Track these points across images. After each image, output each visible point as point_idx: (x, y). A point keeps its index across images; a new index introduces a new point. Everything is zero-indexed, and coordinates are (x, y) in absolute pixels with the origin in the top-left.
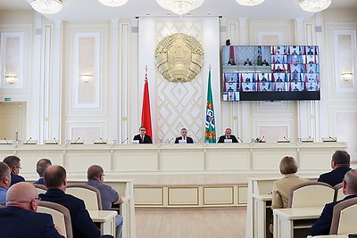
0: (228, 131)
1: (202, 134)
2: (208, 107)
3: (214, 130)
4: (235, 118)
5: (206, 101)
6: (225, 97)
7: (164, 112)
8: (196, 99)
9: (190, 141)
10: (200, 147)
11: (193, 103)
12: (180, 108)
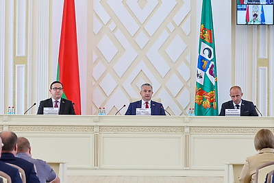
0: (236, 91)
1: (189, 98)
2: (202, 39)
3: (213, 87)
4: (264, 62)
5: (199, 26)
6: (241, 16)
7: (107, 46)
8: (178, 19)
9: (158, 110)
10: (178, 122)
11: (171, 28)
12: (142, 40)
